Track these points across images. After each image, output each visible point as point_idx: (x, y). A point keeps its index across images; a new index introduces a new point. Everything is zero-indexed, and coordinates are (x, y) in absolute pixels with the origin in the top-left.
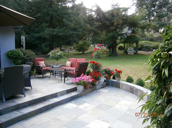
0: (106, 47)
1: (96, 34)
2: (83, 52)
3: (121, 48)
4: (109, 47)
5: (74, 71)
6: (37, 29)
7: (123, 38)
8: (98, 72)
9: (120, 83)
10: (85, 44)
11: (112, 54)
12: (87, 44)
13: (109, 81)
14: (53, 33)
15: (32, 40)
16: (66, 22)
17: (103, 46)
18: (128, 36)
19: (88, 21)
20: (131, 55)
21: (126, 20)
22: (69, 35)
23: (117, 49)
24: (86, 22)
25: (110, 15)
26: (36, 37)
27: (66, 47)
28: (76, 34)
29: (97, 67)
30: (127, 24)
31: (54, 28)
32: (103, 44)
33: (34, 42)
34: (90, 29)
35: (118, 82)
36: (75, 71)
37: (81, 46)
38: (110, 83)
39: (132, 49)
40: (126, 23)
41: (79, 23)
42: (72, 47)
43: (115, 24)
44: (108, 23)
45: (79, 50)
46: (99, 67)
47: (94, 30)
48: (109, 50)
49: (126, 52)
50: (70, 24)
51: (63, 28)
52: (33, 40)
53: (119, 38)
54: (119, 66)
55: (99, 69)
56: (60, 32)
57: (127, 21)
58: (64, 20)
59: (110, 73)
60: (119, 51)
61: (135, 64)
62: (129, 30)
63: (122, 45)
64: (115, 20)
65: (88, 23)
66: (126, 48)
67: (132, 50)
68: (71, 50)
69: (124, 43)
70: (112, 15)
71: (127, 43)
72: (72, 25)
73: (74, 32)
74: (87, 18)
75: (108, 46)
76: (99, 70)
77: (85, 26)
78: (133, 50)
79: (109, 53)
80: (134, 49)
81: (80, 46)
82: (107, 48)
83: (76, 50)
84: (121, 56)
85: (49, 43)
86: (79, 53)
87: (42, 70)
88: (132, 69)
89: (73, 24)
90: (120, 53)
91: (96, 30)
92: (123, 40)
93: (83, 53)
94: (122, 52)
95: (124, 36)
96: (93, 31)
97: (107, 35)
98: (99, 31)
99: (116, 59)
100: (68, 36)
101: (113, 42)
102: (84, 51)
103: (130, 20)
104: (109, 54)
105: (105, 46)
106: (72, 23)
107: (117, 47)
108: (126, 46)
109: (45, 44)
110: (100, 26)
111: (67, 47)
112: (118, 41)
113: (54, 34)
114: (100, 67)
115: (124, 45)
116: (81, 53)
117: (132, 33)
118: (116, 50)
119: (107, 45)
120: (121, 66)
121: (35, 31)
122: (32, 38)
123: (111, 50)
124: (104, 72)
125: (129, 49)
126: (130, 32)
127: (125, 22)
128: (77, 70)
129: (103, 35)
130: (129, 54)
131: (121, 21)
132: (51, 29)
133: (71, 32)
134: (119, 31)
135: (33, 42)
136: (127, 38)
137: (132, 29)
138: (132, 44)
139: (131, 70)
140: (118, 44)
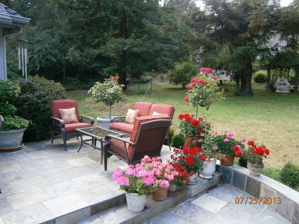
0: (229, 76)
1: (209, 48)
2: (184, 84)
3: (260, 80)
4: (236, 77)
5: (127, 145)
6: (97, 40)
7: (266, 56)
8: (199, 145)
9: (260, 183)
10: (187, 70)
11: (241, 91)
12: (191, 69)
13: (229, 172)
14: (123, 48)
15: (86, 62)
16: (147, 25)
17: (223, 73)
18: (278, 54)
19: (192, 22)
20: (282, 93)
21: (277, 18)
22: (154, 51)
23: (253, 81)
24: (188, 25)
25: (240, 8)
26: (94, 55)
27: (155, 75)
28: (167, 49)
29: (196, 132)
30: (278, 26)
31: (127, 37)
32: (224, 71)
33: (90, 65)
34: (197, 37)
35: (254, 181)
36: (130, 144)
37: (179, 74)
38: (230, 177)
39: (286, 81)
40: (276, 24)
41: (174, 27)
42: (165, 76)
43: (250, 26)
44: (235, 25)
45: (177, 82)
46: (201, 130)
47: (204, 40)
48: (235, 83)
49: (272, 89)
50: (155, 28)
51: (143, 38)
52: (88, 61)
53: (258, 58)
54: (256, 121)
55: (203, 138)
56: (136, 46)
57: (278, 20)
58: (144, 20)
59: (232, 149)
60: (257, 84)
61: (295, 118)
62: (281, 39)
63: (264, 73)
64: (251, 17)
65: (192, 26)
66: (271, 78)
67: (284, 84)
68: (164, 82)
69: (268, 68)
70: (245, 7)
71: (274, 68)
72: (161, 31)
73: (164, 46)
74: (190, 16)
75: (233, 75)
76: (200, 140)
77: (187, 31)
78: (288, 84)
79: (236, 88)
80: (291, 82)
81: (177, 73)
82: (231, 78)
83: (171, 82)
84: (261, 95)
85: (116, 67)
86: (176, 86)
87: (63, 129)
88: (290, 131)
89: (162, 28)
90: (258, 90)
91: (208, 40)
92: (267, 62)
93: (184, 88)
94: (262, 87)
95: (269, 53)
96: (203, 44)
97: (232, 51)
98: (215, 44)
99: (249, 103)
100: (152, 53)
101: (244, 67)
102: (186, 84)
103: (287, 17)
104: (234, 91)
105: (227, 75)
106: (159, 27)
107: (253, 77)
108: (271, 75)
109: (108, 69)
110: (217, 32)
111: (157, 75)
112: (255, 65)
113: (125, 49)
114: (204, 132)
115: (269, 72)
116: (180, 86)
117: (288, 46)
118: (250, 84)
119: (233, 72)
120: (261, 122)
121: (93, 44)
122: (87, 58)
123: (240, 83)
124: (215, 147)
125: (279, 80)
126: (284, 43)
127: (274, 22)
128: (133, 143)
129: (224, 52)
130: (278, 91)
131: (266, 20)
132: (120, 40)
133: (158, 45)
134: (260, 43)
135: (87, 66)
136: (275, 58)
137: (290, 36)
138: (286, 70)
139: (289, 134)
140: (255, 71)
